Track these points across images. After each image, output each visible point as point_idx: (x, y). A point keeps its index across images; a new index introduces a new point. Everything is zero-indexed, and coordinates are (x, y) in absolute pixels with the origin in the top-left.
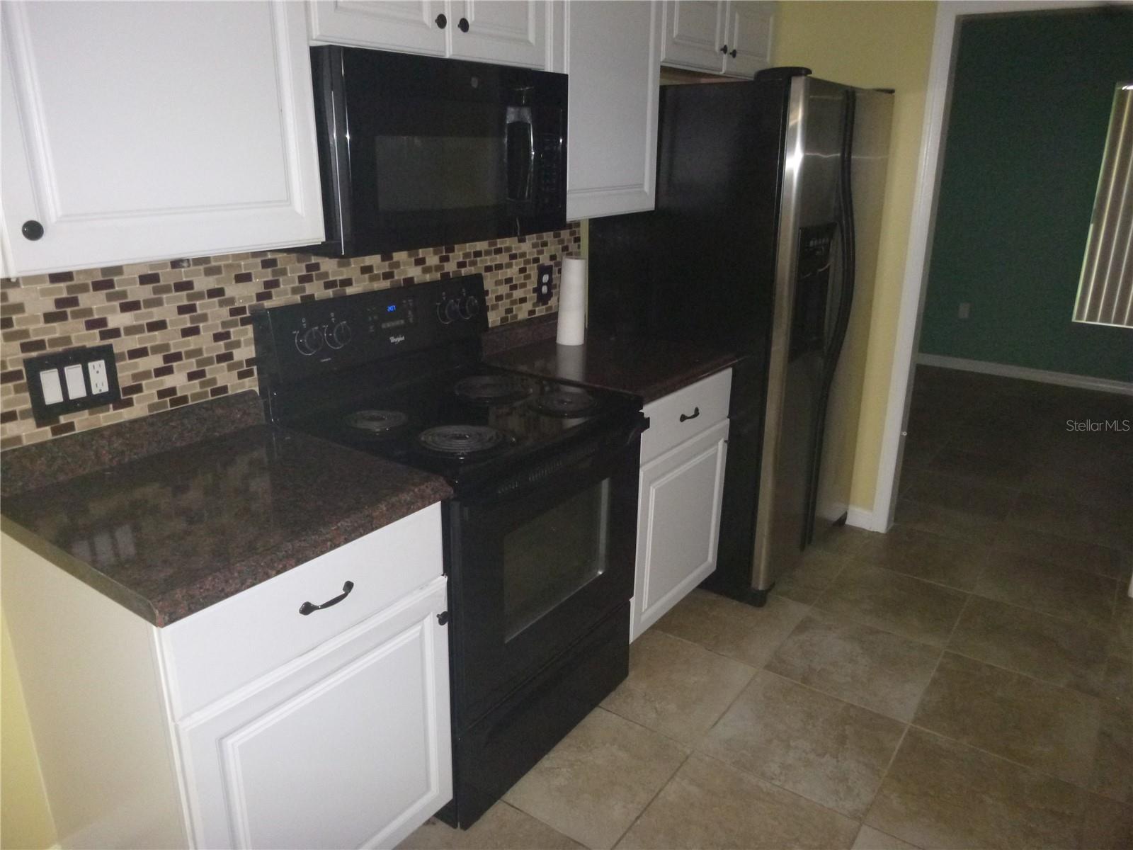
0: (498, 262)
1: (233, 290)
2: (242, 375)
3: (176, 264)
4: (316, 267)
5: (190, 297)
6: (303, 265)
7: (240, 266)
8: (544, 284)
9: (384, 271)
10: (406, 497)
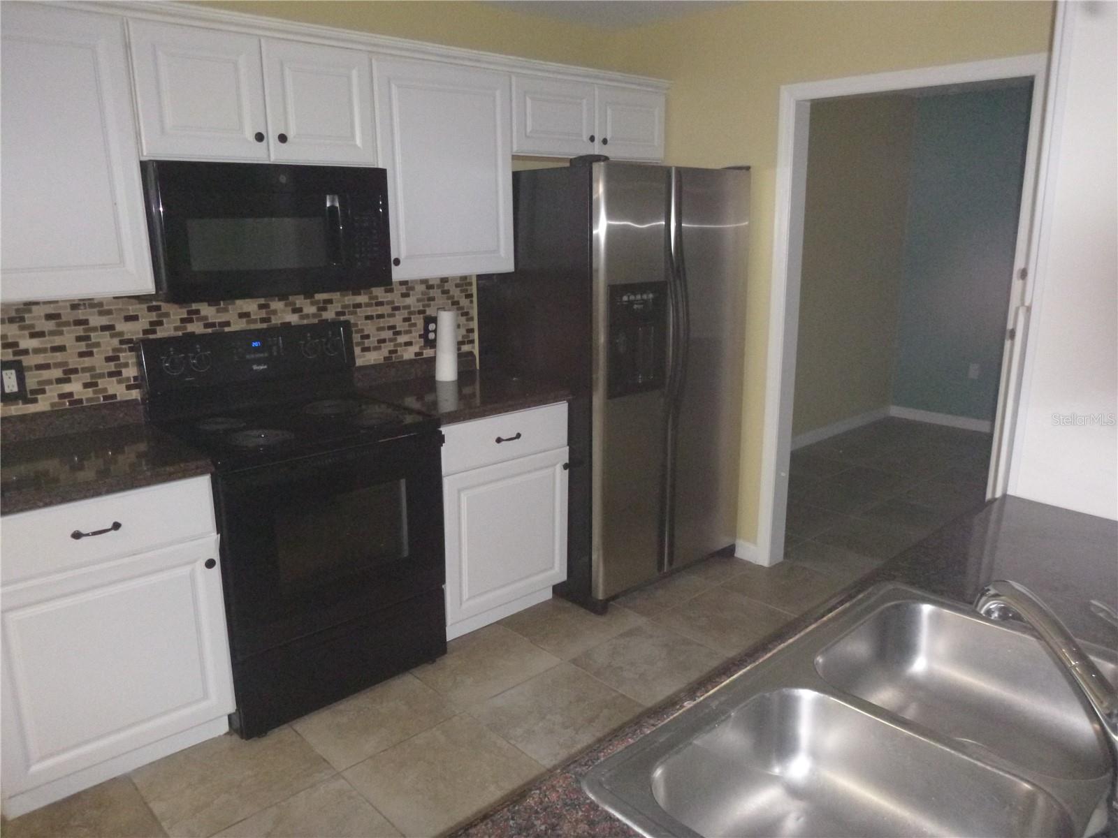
0: (379, 313)
1: (121, 327)
2: (129, 388)
3: (75, 306)
4: (197, 312)
5: (85, 330)
6: (185, 310)
7: (128, 310)
8: (431, 331)
9: (261, 317)
10: (169, 469)
